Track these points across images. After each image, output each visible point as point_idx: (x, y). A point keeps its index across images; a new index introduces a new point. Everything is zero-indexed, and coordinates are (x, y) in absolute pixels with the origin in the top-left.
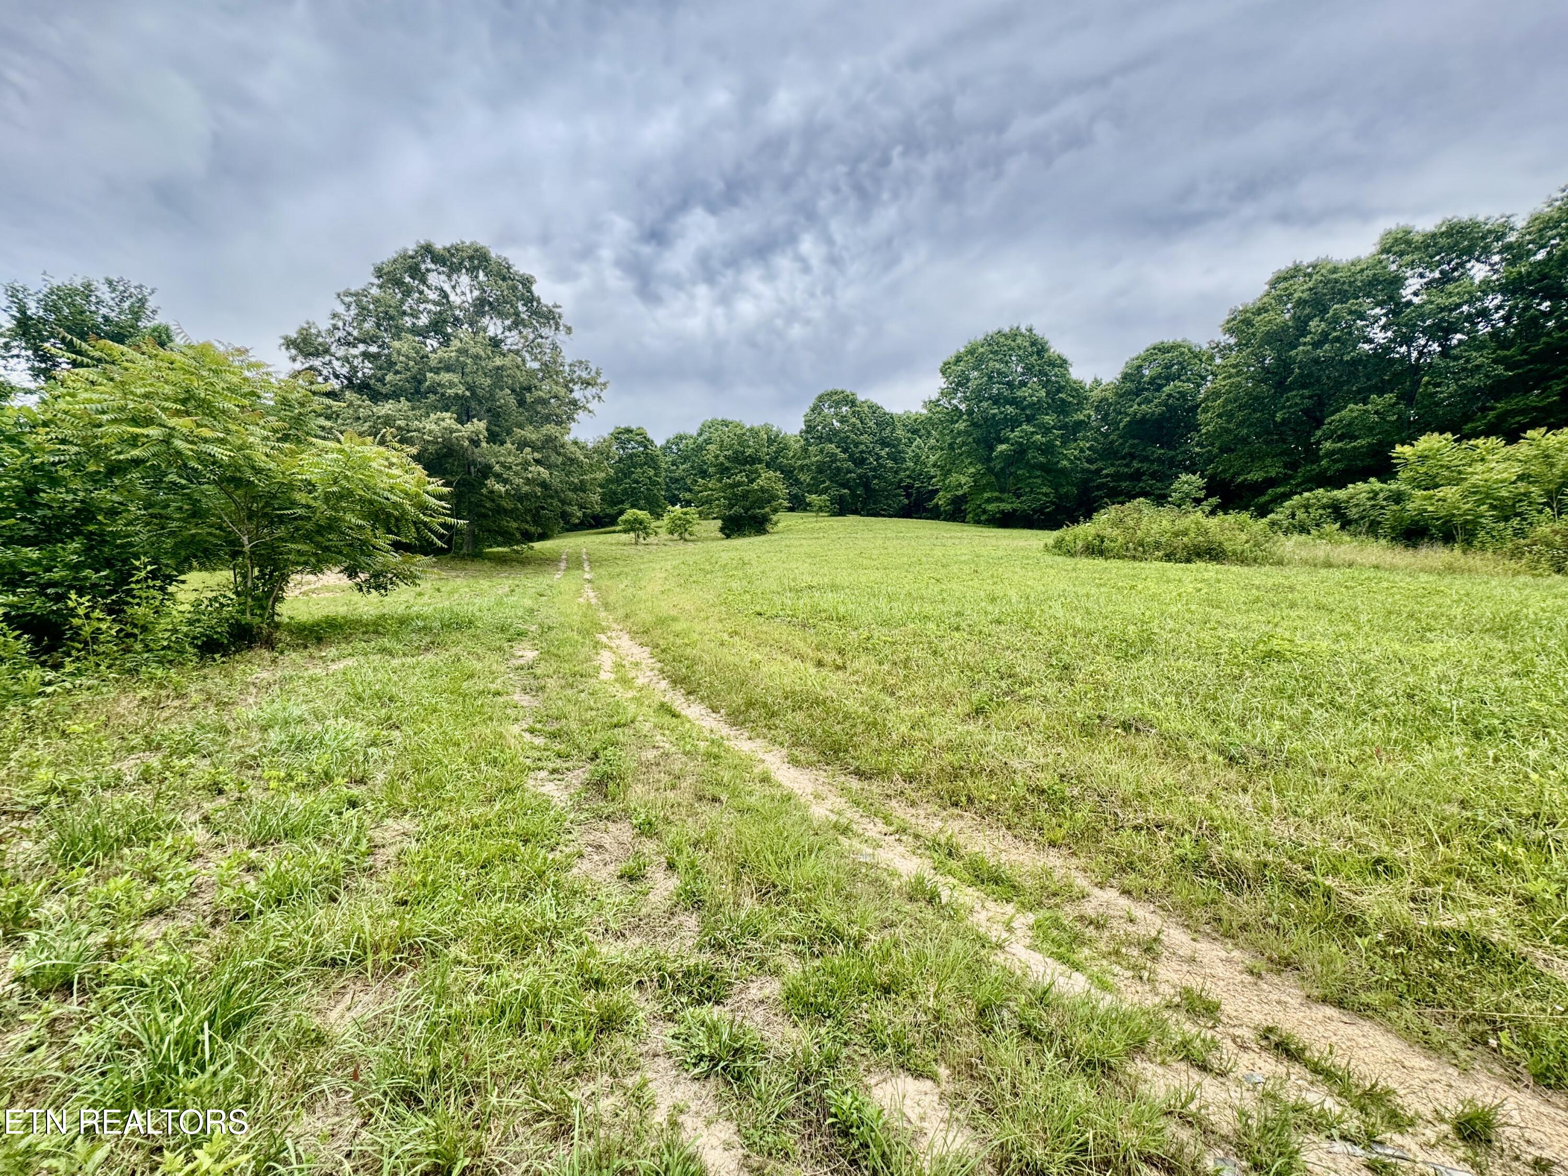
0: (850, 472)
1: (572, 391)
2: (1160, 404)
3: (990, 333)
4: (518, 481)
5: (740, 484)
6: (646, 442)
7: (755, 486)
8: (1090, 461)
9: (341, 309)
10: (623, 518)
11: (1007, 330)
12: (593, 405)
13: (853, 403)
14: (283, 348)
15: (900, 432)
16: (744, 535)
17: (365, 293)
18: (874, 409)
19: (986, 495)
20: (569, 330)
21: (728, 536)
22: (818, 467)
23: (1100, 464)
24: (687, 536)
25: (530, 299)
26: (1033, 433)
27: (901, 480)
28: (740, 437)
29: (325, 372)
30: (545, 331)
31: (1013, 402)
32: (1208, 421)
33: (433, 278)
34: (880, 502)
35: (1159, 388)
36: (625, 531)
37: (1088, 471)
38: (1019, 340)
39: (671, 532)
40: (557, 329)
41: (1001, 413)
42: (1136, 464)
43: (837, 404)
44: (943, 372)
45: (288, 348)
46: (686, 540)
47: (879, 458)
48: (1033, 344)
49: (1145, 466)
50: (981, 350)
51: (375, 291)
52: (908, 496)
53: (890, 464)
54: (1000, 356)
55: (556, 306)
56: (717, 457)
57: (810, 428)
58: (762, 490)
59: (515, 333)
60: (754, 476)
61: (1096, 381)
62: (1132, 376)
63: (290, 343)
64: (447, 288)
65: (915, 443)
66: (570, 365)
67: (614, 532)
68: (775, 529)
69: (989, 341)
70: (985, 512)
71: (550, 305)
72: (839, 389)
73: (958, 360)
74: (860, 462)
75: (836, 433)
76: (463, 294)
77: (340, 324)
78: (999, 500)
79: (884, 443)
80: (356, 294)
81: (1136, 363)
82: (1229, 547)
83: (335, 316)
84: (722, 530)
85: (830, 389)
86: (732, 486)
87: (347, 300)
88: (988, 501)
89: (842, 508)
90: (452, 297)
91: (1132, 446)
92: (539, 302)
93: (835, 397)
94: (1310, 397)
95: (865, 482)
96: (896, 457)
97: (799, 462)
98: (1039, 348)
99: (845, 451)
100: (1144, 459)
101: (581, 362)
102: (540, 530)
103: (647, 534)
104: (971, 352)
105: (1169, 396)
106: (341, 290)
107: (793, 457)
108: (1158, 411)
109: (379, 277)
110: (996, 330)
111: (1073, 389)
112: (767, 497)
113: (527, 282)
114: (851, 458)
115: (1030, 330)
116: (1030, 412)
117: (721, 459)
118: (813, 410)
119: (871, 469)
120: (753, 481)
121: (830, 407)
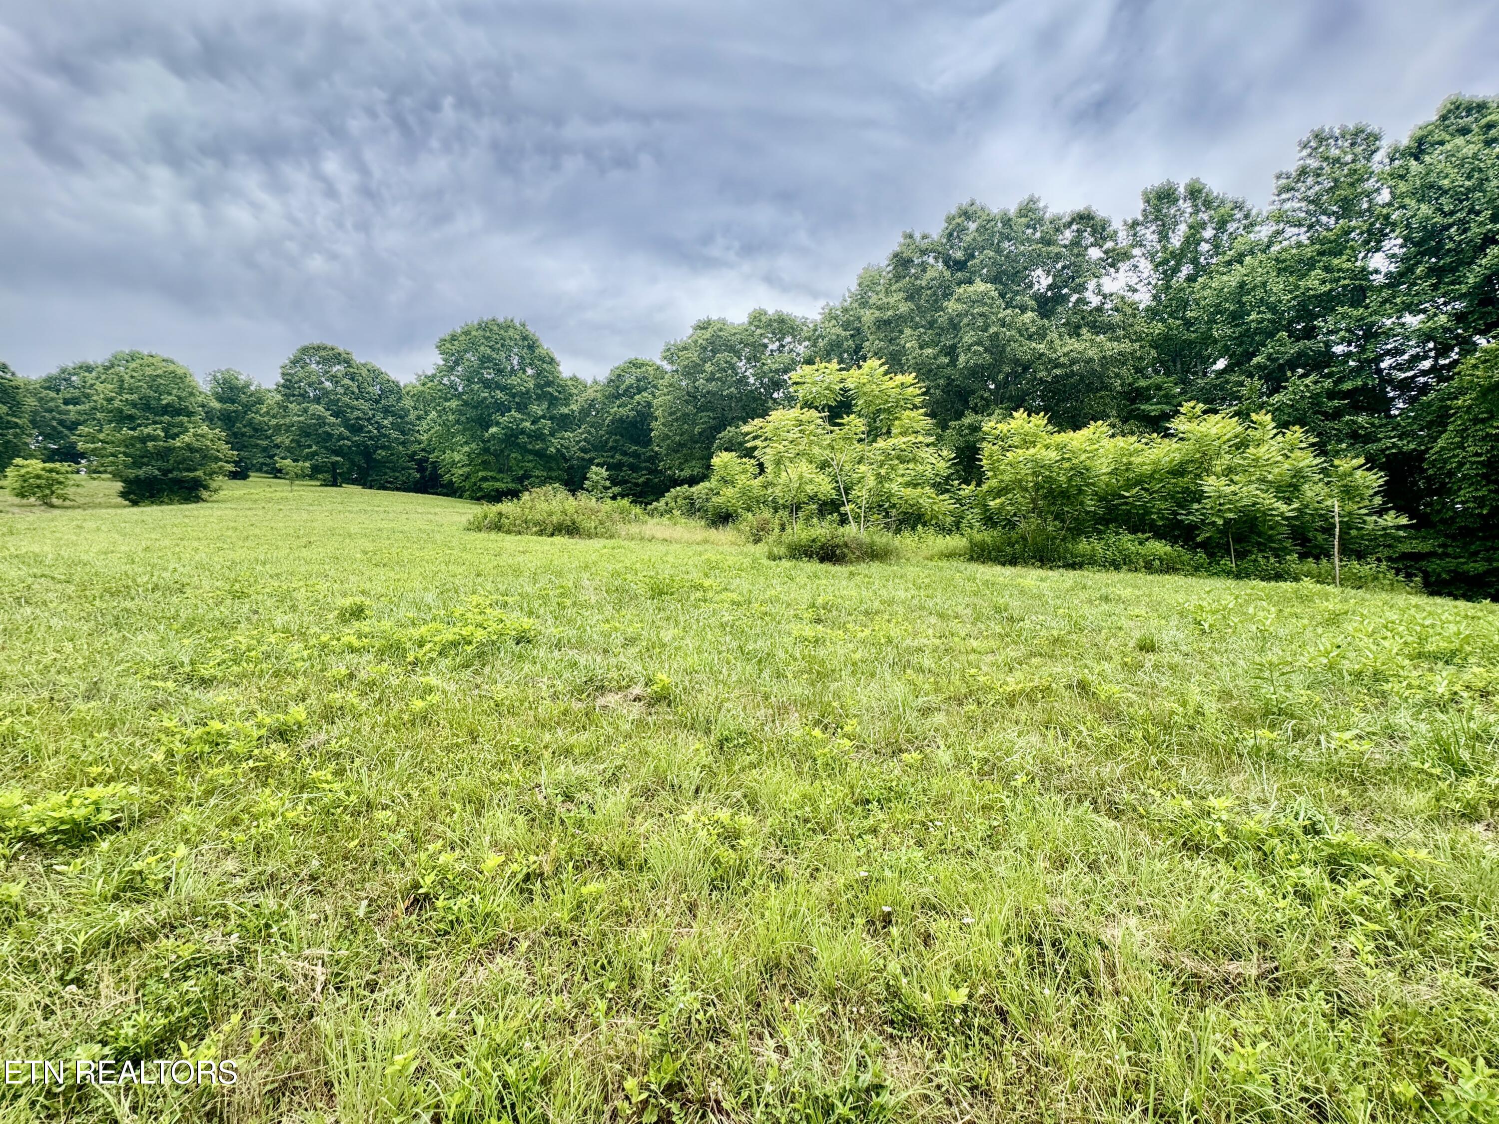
0: (344, 439)
2: (632, 409)
3: (485, 319)
5: (154, 438)
7: (178, 442)
8: (583, 450)
11: (501, 320)
13: (348, 362)
15: (408, 403)
16: (162, 503)
18: (376, 374)
19: (480, 474)
21: (135, 503)
22: (300, 428)
23: (593, 454)
24: (55, 501)
26: (522, 420)
27: (415, 453)
28: (152, 379)
31: (503, 388)
32: (657, 428)
34: (385, 474)
35: (632, 396)
37: (583, 459)
38: (511, 332)
39: (23, 495)
41: (493, 397)
42: (618, 457)
43: (324, 361)
44: (440, 348)
46: (52, 506)
47: (379, 427)
48: (525, 338)
49: (625, 459)
50: (475, 333)
53: (394, 434)
54: (492, 343)
57: (289, 383)
58: (189, 448)
60: (176, 430)
61: (594, 381)
62: (616, 380)
65: (431, 416)
68: (214, 498)
69: (484, 327)
70: (480, 489)
72: (329, 344)
73: (453, 338)
74: (356, 429)
75: (326, 393)
78: (494, 479)
79: (386, 411)
81: (618, 372)
82: (583, 525)
84: (123, 494)
85: (317, 342)
86: (144, 440)
88: (484, 479)
89: (333, 477)
91: (616, 441)
93: (323, 353)
94: (714, 419)
95: (364, 451)
96: (404, 428)
97: (274, 422)
98: (530, 343)
99: (336, 415)
100: (625, 454)
104: (465, 333)
105: (639, 403)
107: (268, 413)
108: (630, 415)
110: (490, 317)
111: (559, 385)
112: (199, 458)
114: (346, 424)
115: (523, 325)
116: (522, 402)
117: (117, 403)
118: (294, 362)
119: (371, 438)
120: (175, 436)
121: (318, 363)
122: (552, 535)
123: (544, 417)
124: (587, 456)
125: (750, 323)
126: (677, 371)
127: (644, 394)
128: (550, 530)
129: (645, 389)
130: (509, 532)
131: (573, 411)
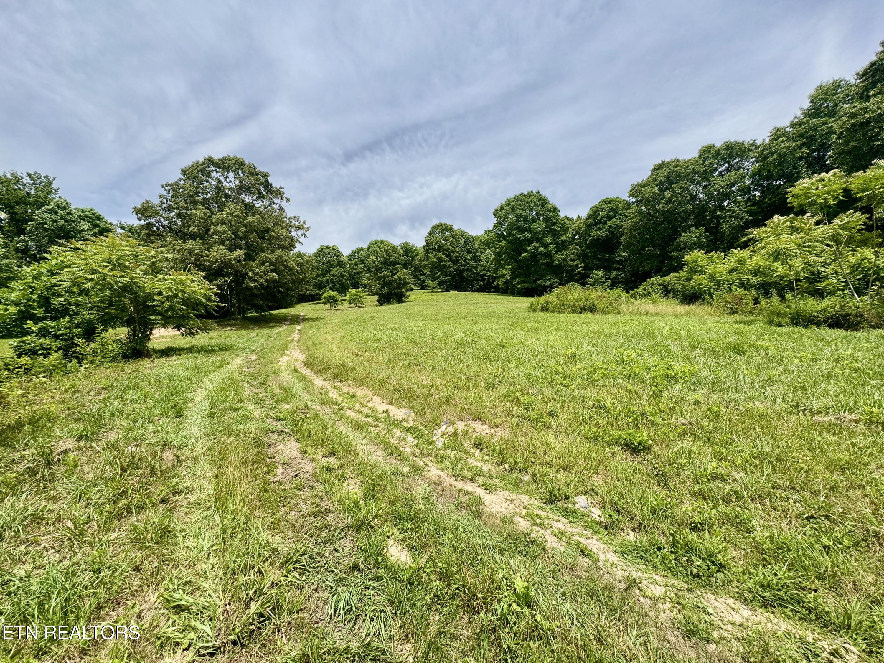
0: (451, 267)
1: (291, 232)
2: (606, 231)
3: (517, 195)
4: (262, 280)
5: (387, 276)
6: (338, 254)
7: (396, 277)
9: (165, 193)
10: (323, 296)
11: (526, 193)
12: (302, 239)
13: (451, 230)
14: (134, 213)
15: (477, 246)
16: (391, 304)
17: (177, 183)
18: (463, 233)
19: (517, 280)
20: (288, 200)
21: (382, 304)
22: (433, 265)
24: (359, 305)
25: (267, 184)
26: (539, 247)
27: (479, 272)
28: (387, 251)
29: (157, 225)
30: (276, 200)
31: (529, 231)
33: (214, 174)
34: (468, 284)
35: (605, 223)
36: (325, 303)
38: (532, 198)
39: (350, 303)
40: (282, 199)
41: (523, 236)
43: (442, 231)
44: (494, 214)
45: (137, 214)
46: (359, 307)
47: (466, 259)
48: (540, 200)
50: (513, 204)
51: (182, 182)
52: (483, 280)
53: (472, 263)
54: (523, 207)
55: (281, 188)
56: (374, 262)
57: (428, 244)
58: (400, 279)
59: (259, 201)
60: (395, 271)
61: (579, 217)
62: (593, 215)
63: (137, 211)
64: (222, 179)
65: (487, 252)
66: (289, 219)
67: (319, 303)
68: (408, 300)
69: (517, 199)
70: (517, 288)
71: (278, 187)
72: (444, 223)
73: (501, 209)
74: (455, 262)
75: (442, 246)
76: (231, 182)
77: (165, 201)
79: (469, 252)
80: (172, 185)
81: (595, 209)
82: (599, 306)
83: (160, 196)
84: (379, 301)
85: (438, 223)
86: (383, 277)
87: (167, 188)
89: (446, 287)
90: (225, 183)
91: (593, 253)
92: (271, 186)
93: (441, 228)
95: (459, 273)
96: (476, 259)
97: (422, 263)
98: (543, 202)
99: (447, 256)
101: (295, 217)
102: (276, 304)
103: (337, 304)
104: (508, 205)
105: (610, 226)
106: (164, 183)
107: (420, 260)
108: (605, 234)
109: (184, 175)
110: (520, 193)
111: (560, 224)
112: (403, 283)
113: (266, 176)
114: (451, 260)
115: (538, 193)
116: (537, 238)
117: (377, 263)
118: (430, 234)
119: (462, 266)
120: (395, 274)
121: (439, 233)
122: (581, 313)
123: (551, 244)
124: (575, 263)
125: (700, 156)
126: (641, 201)
127: (614, 220)
128: (578, 310)
129: (614, 217)
130: (553, 312)
131: (569, 238)
